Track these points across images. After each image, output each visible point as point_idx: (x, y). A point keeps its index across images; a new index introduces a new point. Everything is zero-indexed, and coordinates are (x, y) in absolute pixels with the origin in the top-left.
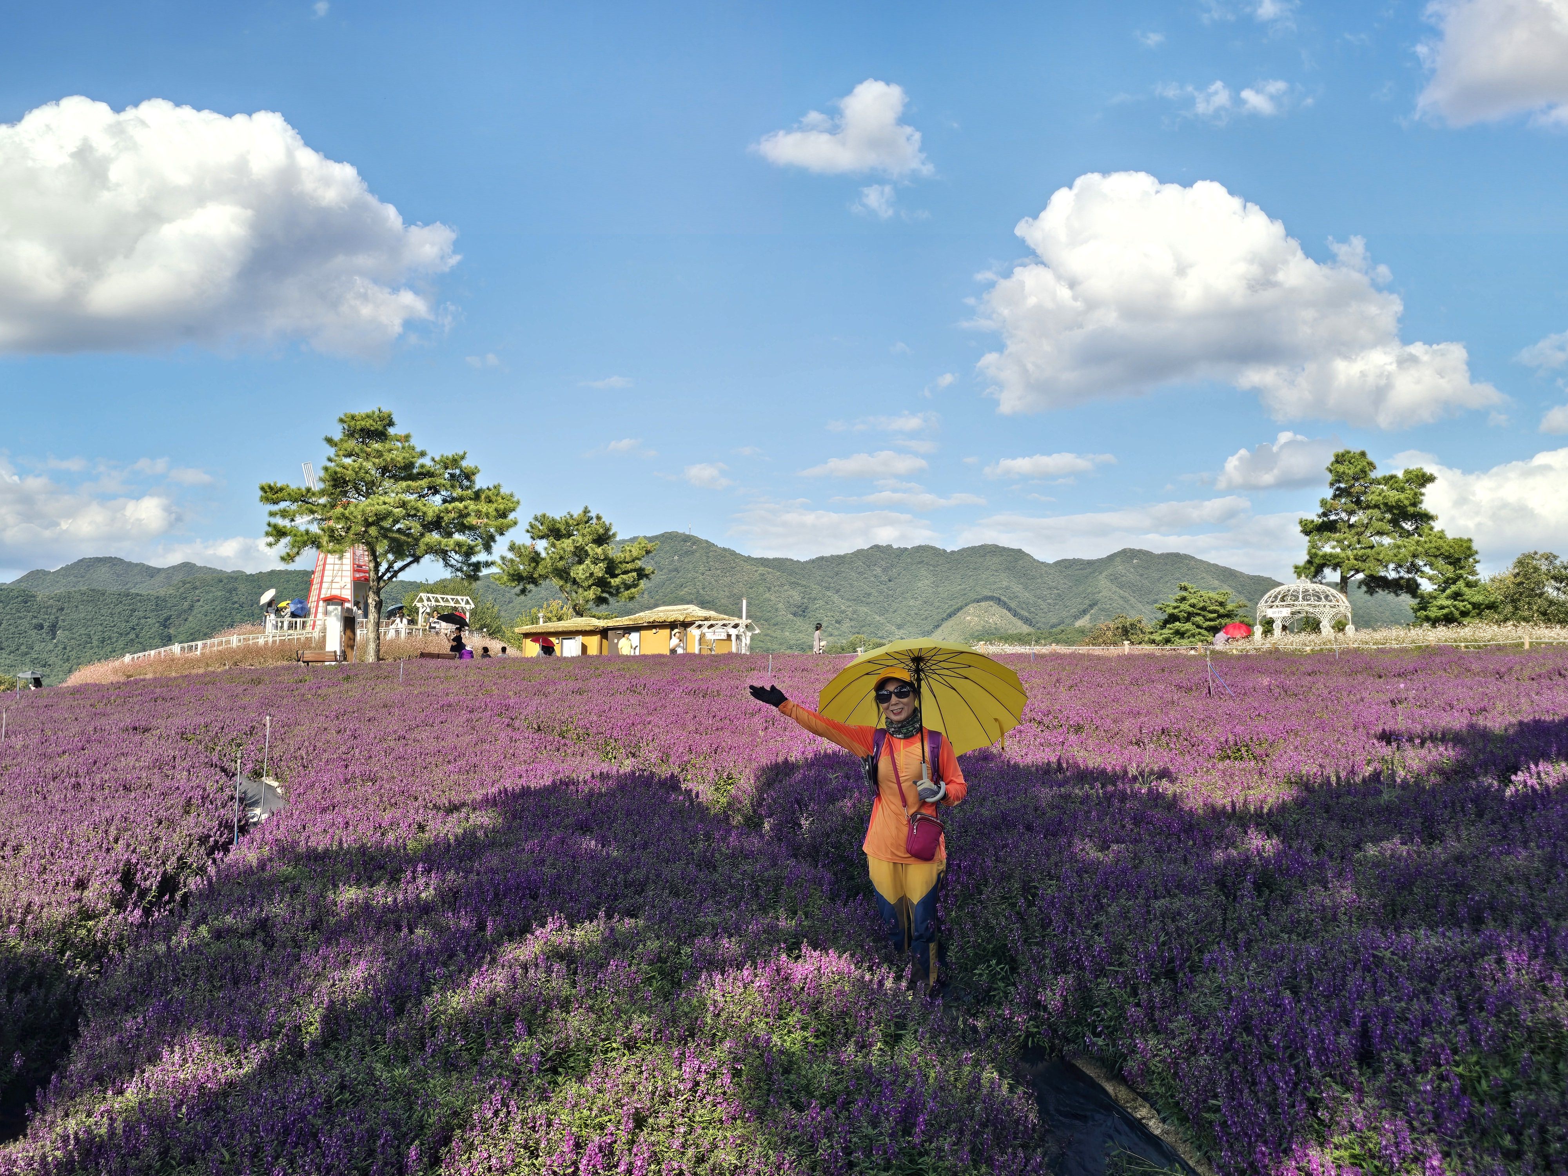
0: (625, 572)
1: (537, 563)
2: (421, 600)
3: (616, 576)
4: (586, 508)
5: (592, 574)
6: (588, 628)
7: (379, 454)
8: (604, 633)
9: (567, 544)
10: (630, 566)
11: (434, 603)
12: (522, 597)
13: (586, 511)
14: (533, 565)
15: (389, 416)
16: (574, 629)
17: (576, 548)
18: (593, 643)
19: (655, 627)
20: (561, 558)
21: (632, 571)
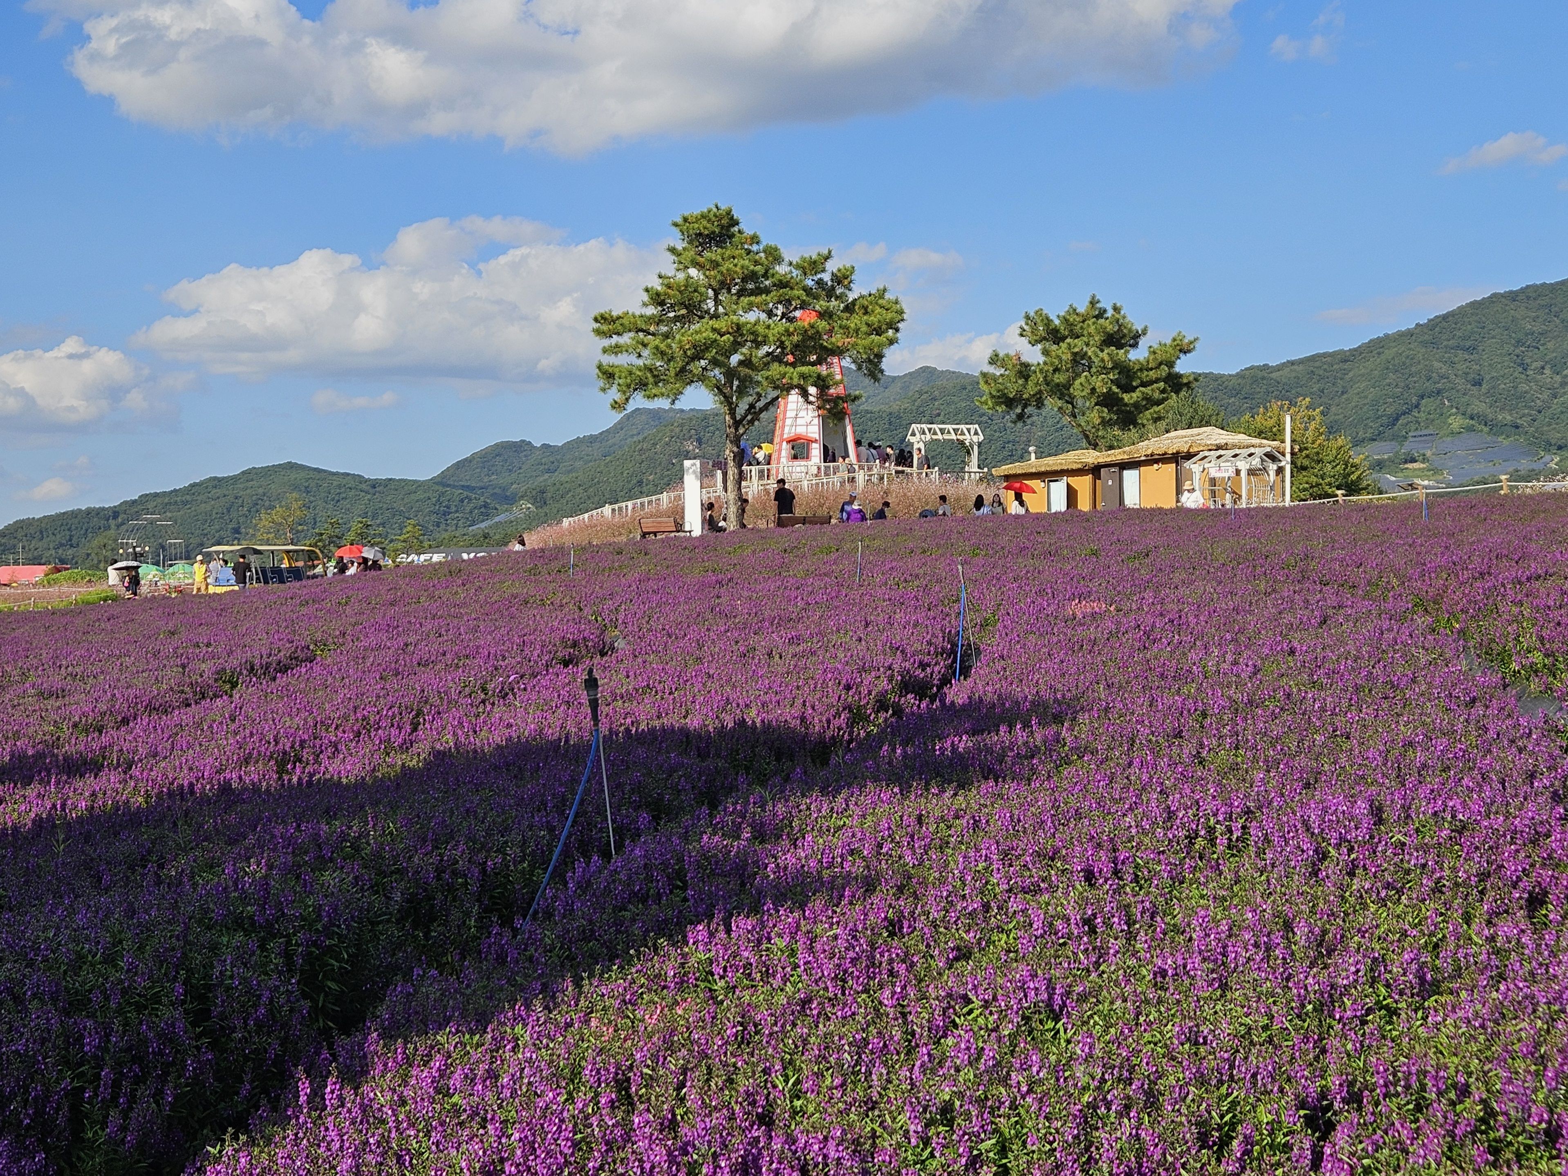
0: (1144, 384)
1: (1027, 378)
2: (913, 434)
3: (1134, 389)
4: (1093, 297)
5: (1093, 390)
6: (1075, 466)
8: (1095, 471)
9: (1063, 351)
10: (1153, 374)
13: (1093, 303)
14: (1021, 382)
15: (729, 213)
16: (1059, 468)
17: (1075, 354)
18: (1083, 484)
19: (1157, 461)
20: (1056, 370)
21: (1157, 381)
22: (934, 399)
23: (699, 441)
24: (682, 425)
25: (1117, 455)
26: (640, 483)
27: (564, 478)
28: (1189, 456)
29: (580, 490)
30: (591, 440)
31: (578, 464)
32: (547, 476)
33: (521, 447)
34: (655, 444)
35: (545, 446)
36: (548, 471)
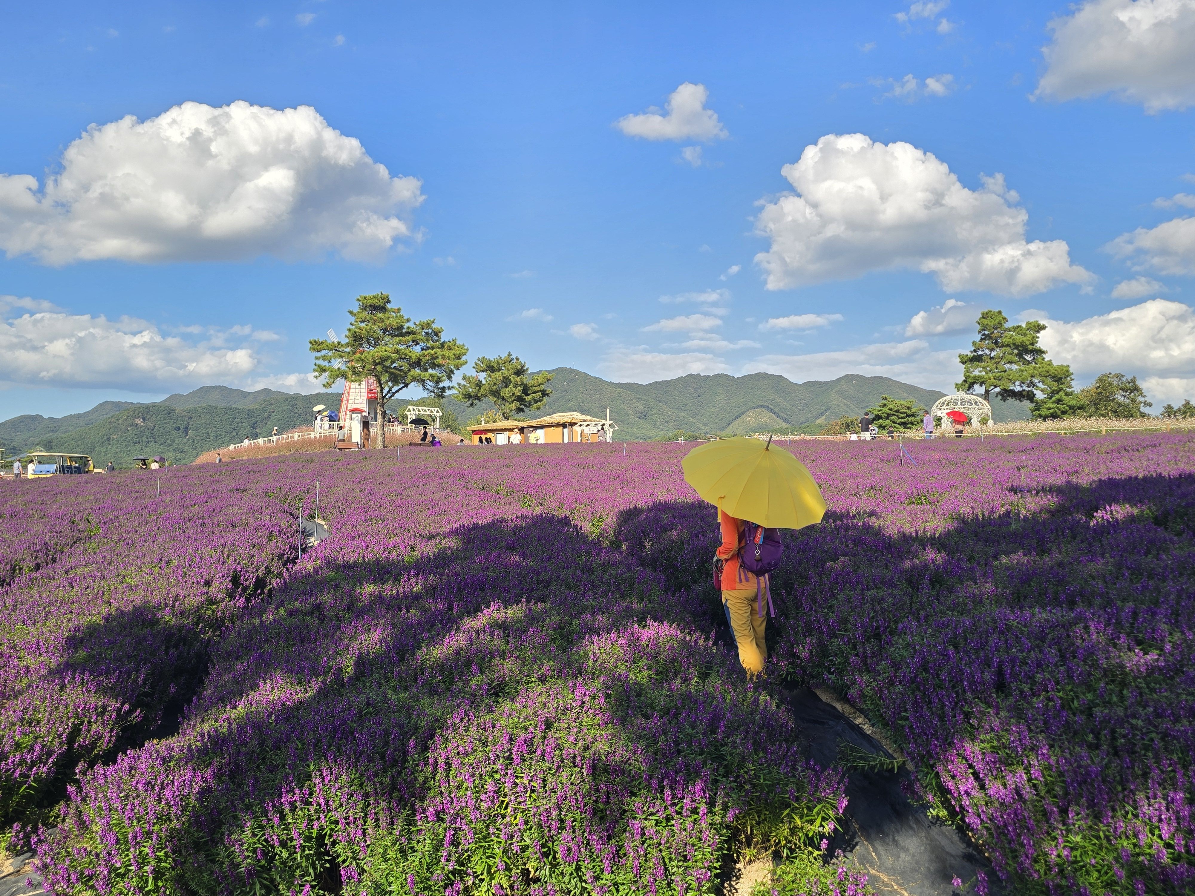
0: (534, 393)
2: (409, 410)
3: (529, 395)
4: (509, 353)
5: (514, 394)
7: (382, 320)
9: (498, 375)
10: (537, 389)
11: (417, 412)
12: (471, 408)
13: (509, 355)
14: (478, 388)
15: (387, 297)
16: (503, 428)
17: (504, 377)
19: (553, 426)
20: (495, 384)
21: (538, 391)
22: (271, 404)
23: (144, 419)
24: (134, 411)
25: (534, 423)
26: (109, 439)
27: (63, 436)
28: (572, 425)
29: (73, 442)
30: (79, 416)
31: (71, 428)
32: (51, 434)
33: (37, 418)
34: (118, 420)
35: (51, 418)
36: (53, 431)
